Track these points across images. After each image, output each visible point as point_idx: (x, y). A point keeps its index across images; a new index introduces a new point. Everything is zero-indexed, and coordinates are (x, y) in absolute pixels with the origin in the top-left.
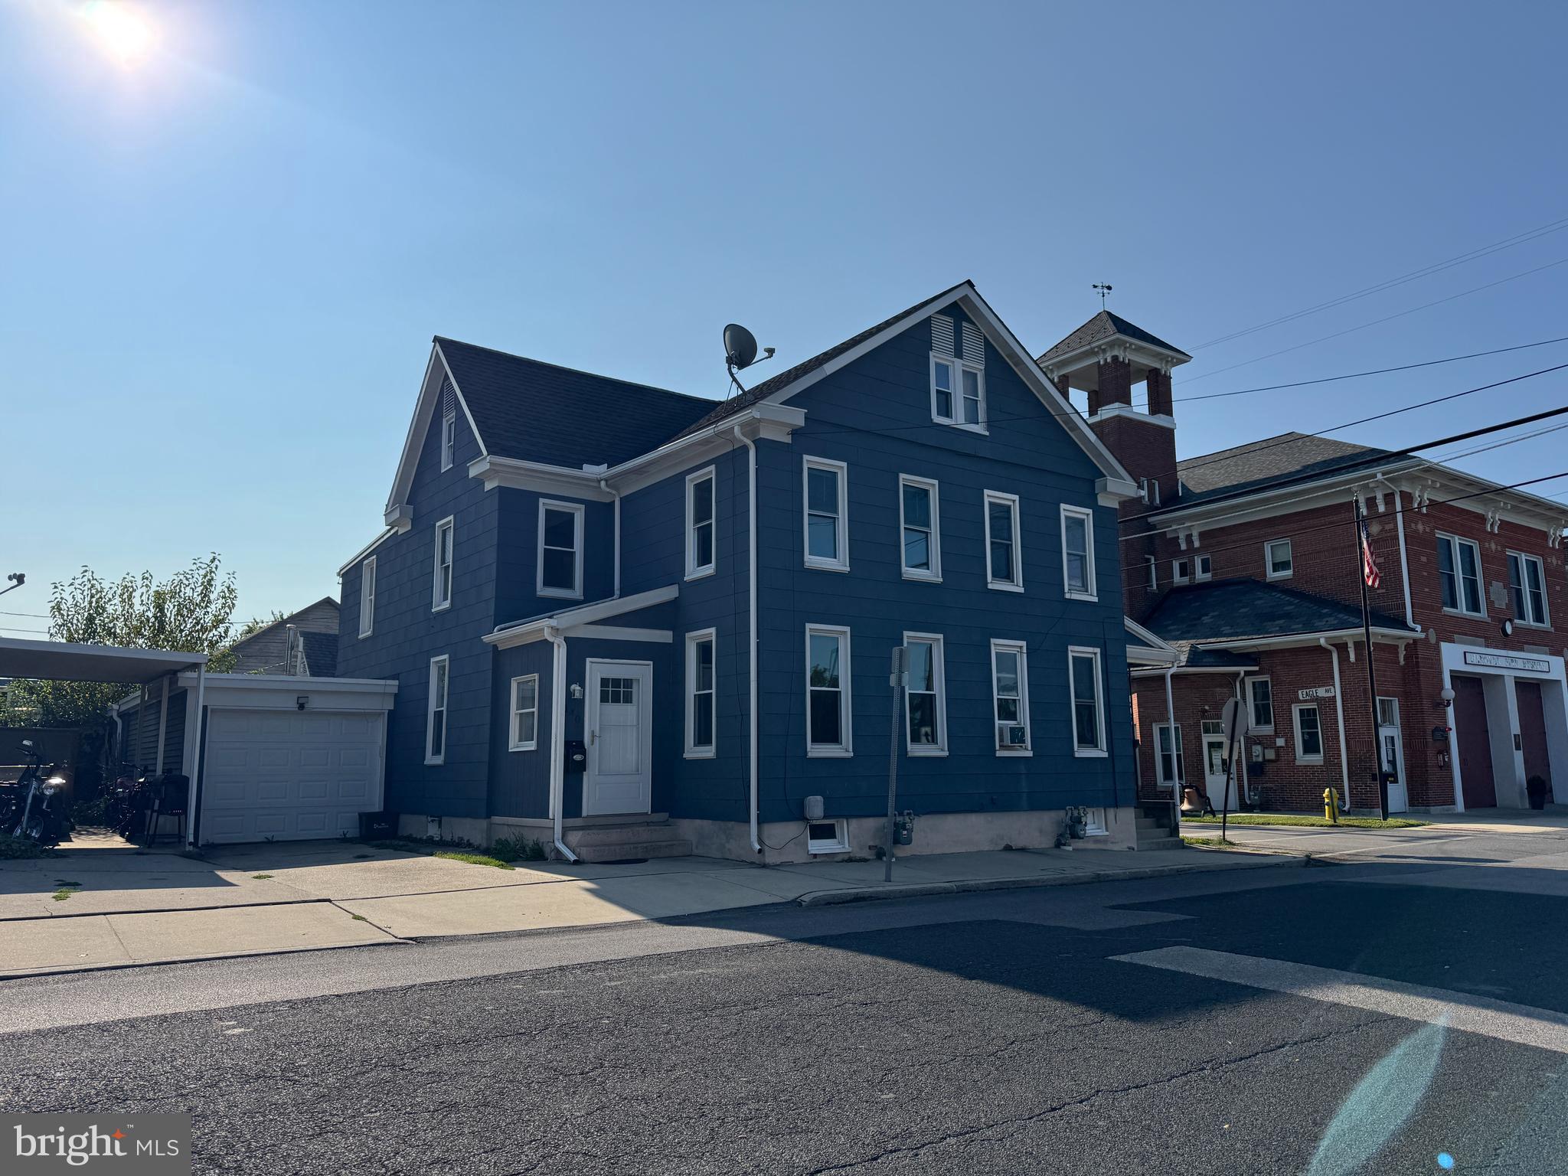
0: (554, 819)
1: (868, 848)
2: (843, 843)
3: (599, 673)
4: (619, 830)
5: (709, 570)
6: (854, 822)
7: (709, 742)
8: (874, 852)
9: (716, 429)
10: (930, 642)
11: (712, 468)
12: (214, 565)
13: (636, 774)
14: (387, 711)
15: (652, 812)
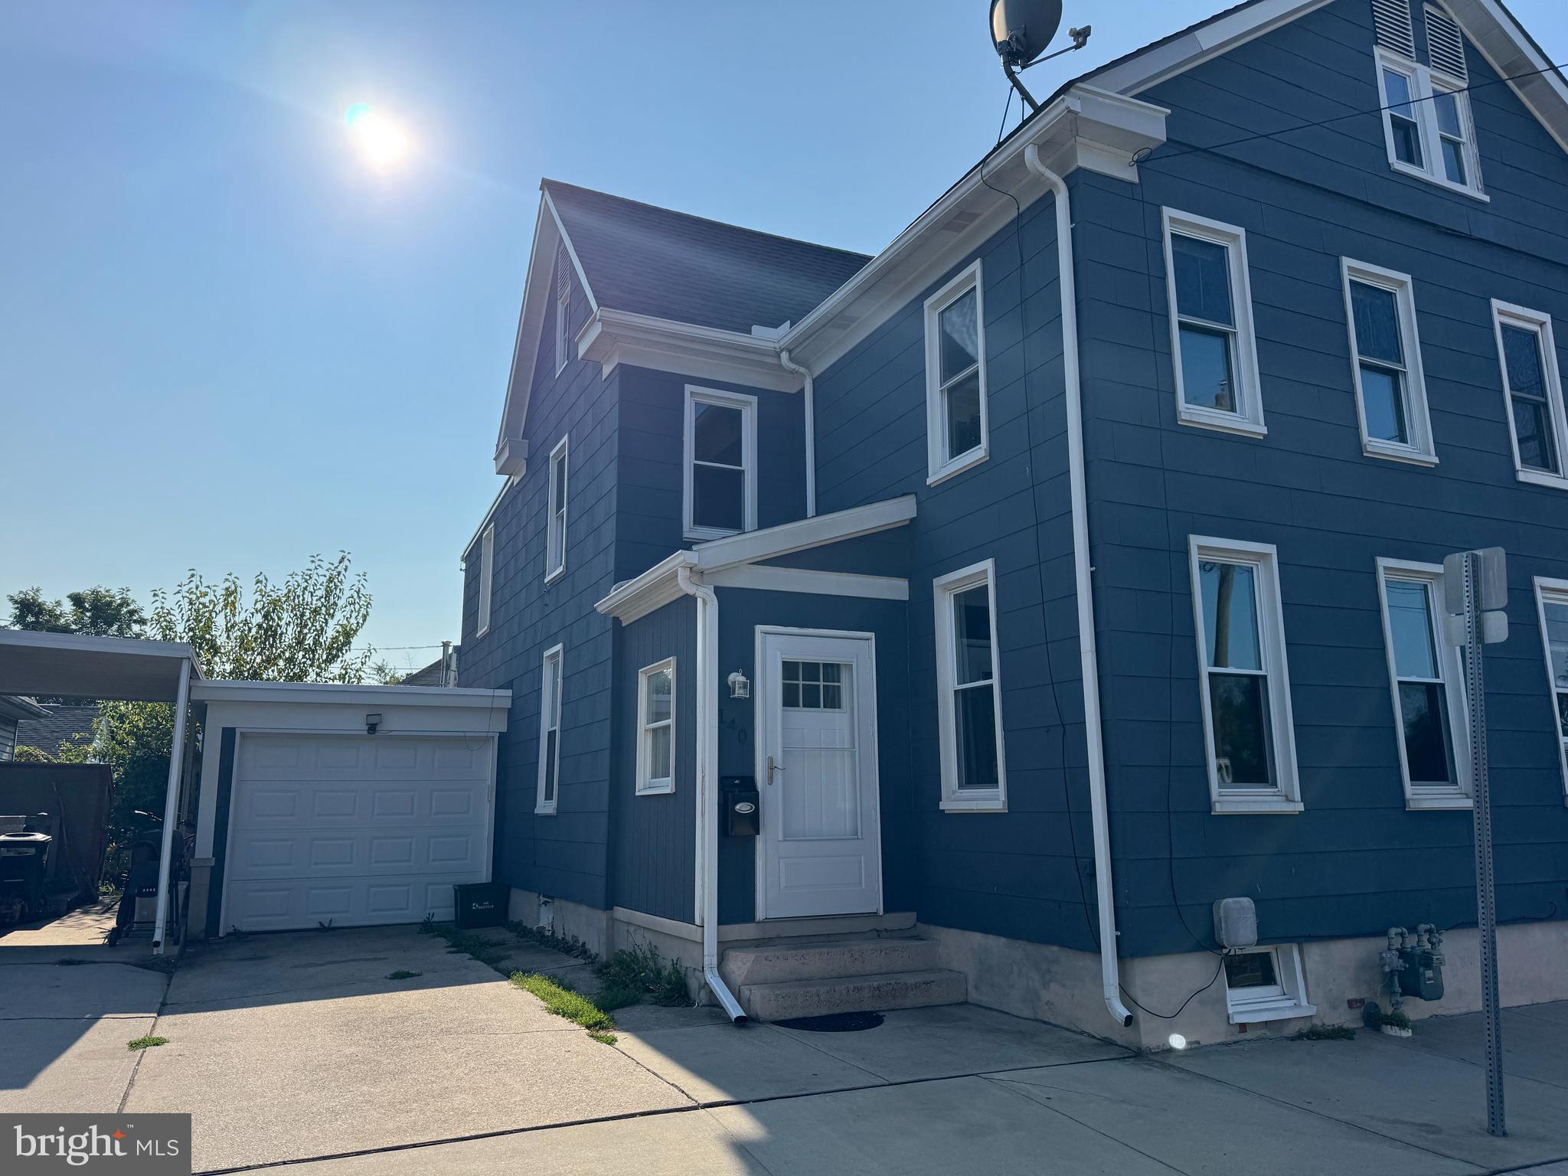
0: (703, 927)
1: (1346, 1005)
2: (1294, 996)
3: (779, 653)
4: (825, 950)
5: (977, 454)
6: (1315, 951)
7: (993, 781)
8: (1357, 1013)
9: (985, 171)
10: (1424, 581)
11: (976, 266)
12: (341, 568)
13: (853, 839)
14: (498, 734)
15: (885, 911)
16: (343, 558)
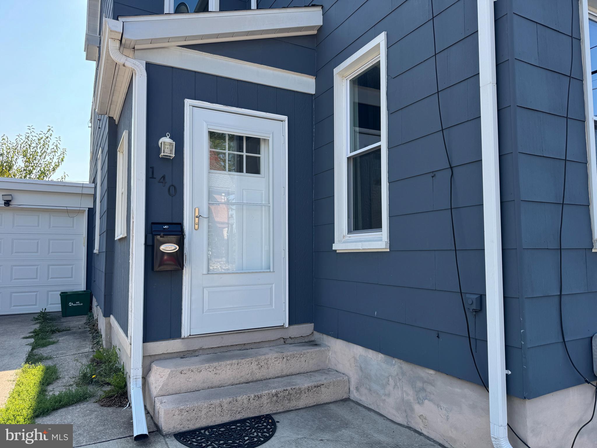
0: (131, 344)
3: (205, 124)
13: (267, 272)
14: (88, 209)
15: (290, 324)
16: (49, 130)
